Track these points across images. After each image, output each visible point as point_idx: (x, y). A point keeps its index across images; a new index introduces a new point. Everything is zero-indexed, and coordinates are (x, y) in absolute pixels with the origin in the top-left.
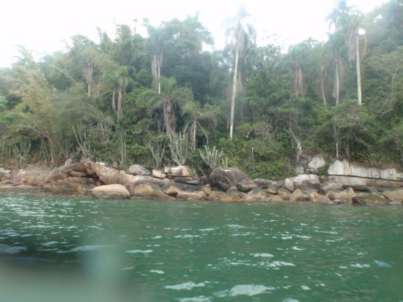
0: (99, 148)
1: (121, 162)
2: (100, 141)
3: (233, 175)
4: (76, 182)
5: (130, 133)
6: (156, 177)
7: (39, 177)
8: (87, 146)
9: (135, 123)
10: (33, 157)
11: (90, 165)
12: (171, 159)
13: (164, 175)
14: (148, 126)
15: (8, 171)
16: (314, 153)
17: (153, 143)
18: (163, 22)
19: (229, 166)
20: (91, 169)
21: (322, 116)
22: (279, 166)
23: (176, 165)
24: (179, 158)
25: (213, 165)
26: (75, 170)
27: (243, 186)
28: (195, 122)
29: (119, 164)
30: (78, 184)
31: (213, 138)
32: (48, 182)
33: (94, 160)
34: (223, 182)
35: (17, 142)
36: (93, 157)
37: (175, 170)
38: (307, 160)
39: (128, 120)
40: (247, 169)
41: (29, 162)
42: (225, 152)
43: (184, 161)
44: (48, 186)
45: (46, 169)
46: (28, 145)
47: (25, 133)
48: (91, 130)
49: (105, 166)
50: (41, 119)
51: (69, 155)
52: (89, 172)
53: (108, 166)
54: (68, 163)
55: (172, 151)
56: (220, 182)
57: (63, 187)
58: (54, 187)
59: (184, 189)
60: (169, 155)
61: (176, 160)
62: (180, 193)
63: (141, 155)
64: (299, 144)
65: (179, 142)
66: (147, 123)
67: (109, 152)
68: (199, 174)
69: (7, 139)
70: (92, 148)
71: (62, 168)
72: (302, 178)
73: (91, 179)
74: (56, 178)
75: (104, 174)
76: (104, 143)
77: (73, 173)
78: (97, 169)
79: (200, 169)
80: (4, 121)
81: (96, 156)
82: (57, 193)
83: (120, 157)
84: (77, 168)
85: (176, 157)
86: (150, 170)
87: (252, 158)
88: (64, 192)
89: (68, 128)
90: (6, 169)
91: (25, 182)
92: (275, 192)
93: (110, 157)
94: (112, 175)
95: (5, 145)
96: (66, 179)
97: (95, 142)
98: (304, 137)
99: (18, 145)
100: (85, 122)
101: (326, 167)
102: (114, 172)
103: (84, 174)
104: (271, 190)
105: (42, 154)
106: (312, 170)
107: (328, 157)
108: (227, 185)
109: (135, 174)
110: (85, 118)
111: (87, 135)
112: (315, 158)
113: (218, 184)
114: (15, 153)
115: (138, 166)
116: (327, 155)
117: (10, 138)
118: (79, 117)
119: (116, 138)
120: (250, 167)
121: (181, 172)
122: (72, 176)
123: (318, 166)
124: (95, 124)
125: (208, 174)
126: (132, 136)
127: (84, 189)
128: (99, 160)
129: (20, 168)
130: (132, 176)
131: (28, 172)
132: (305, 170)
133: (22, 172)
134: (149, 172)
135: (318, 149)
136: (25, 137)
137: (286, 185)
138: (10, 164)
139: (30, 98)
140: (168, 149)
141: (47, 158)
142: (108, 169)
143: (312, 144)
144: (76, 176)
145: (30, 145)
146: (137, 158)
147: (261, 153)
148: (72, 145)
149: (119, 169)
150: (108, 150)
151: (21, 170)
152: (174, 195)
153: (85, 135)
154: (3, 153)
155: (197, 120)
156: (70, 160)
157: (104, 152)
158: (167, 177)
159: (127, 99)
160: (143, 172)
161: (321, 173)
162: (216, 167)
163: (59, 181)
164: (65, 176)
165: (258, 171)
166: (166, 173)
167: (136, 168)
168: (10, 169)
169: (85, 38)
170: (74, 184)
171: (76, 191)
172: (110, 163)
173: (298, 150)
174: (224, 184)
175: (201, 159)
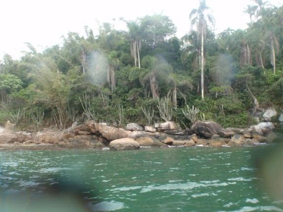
0: (101, 112)
1: (120, 122)
2: (102, 107)
3: (212, 126)
4: (84, 139)
5: (124, 100)
6: (148, 131)
7: (54, 137)
8: (92, 112)
9: (128, 92)
10: (46, 122)
11: (94, 125)
12: (159, 117)
13: (154, 130)
14: (138, 94)
15: (29, 134)
16: (267, 106)
17: (144, 106)
18: (138, 18)
19: (206, 119)
20: (94, 128)
21: (270, 79)
22: (244, 117)
23: (164, 121)
24: (166, 116)
25: (193, 120)
26: (81, 130)
27: (225, 133)
28: (175, 89)
29: (118, 123)
30: (86, 140)
31: (189, 100)
32: (62, 140)
33: (98, 122)
34: (206, 131)
35: (34, 111)
36: (97, 119)
37: (164, 125)
38: (262, 112)
39: (122, 90)
40: (219, 121)
41: (44, 126)
42: (200, 109)
43: (170, 119)
44: (62, 143)
45: (57, 130)
46: (42, 114)
47: (40, 104)
48: (94, 99)
49: (107, 125)
50: (52, 94)
51: (75, 119)
52: (93, 131)
53: (109, 126)
54: (74, 125)
55: (160, 111)
56: (203, 132)
57: (75, 143)
58: (68, 143)
59: (176, 139)
60: (158, 115)
61: (164, 118)
62: (175, 142)
63: (135, 115)
64: (256, 100)
65: (166, 104)
66: (137, 92)
67: (110, 115)
68: (182, 127)
69: (26, 110)
70: (96, 113)
71: (69, 129)
72: (263, 125)
73: (94, 136)
74: (68, 137)
75: (107, 132)
76: (105, 108)
77: (80, 132)
78: (100, 128)
79: (183, 123)
80: (24, 97)
81: (100, 118)
82: (71, 148)
83: (118, 118)
84: (83, 128)
85: (164, 116)
86: (143, 126)
87: (222, 113)
88: (76, 147)
89: (75, 99)
90: (28, 132)
91: (43, 141)
92: (250, 136)
93: (111, 119)
94: (114, 132)
95: (26, 114)
96: (75, 137)
97: (98, 108)
98: (257, 95)
99: (35, 114)
100: (88, 94)
101: (278, 116)
102: (115, 130)
103: (89, 133)
104: (246, 135)
105: (53, 120)
106: (266, 119)
107: (279, 109)
108: (209, 134)
109: (132, 130)
110: (89, 90)
111: (91, 103)
112: (268, 110)
113: (202, 134)
114: (33, 120)
115: (133, 124)
116: (277, 107)
117: (29, 109)
118: (84, 90)
119: (114, 104)
120: (222, 120)
121: (169, 126)
122: (79, 134)
123: (271, 116)
124: (97, 95)
125: (189, 127)
126: (125, 102)
127: (92, 144)
128: (101, 122)
129: (38, 131)
130: (130, 132)
131: (45, 133)
132: (260, 119)
133: (39, 134)
134: (142, 128)
135: (270, 102)
136: (40, 108)
137: (257, 131)
138: (30, 128)
139: (44, 79)
140: (157, 109)
141: (57, 122)
142: (109, 127)
143: (267, 100)
144: (83, 134)
145: (44, 113)
146: (132, 118)
147: (230, 109)
148: (77, 112)
149: (118, 127)
150: (109, 113)
151: (38, 133)
152: (171, 143)
153: (89, 103)
154: (24, 120)
155: (177, 87)
156: (76, 123)
157: (105, 115)
158: (157, 131)
159: (119, 75)
160: (138, 128)
161: (274, 121)
162: (196, 121)
163: (70, 139)
164: (73, 135)
165: (228, 122)
166: (157, 128)
167: (132, 125)
168: (30, 132)
169: (76, 34)
170: (82, 141)
171: (85, 145)
172: (111, 123)
173: (255, 105)
174: (207, 133)
175: (184, 116)
